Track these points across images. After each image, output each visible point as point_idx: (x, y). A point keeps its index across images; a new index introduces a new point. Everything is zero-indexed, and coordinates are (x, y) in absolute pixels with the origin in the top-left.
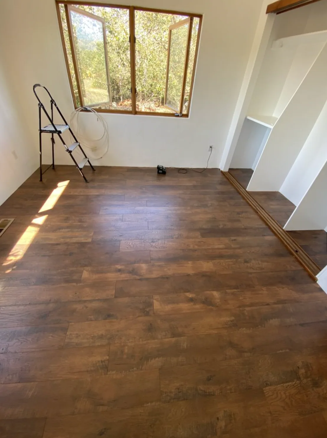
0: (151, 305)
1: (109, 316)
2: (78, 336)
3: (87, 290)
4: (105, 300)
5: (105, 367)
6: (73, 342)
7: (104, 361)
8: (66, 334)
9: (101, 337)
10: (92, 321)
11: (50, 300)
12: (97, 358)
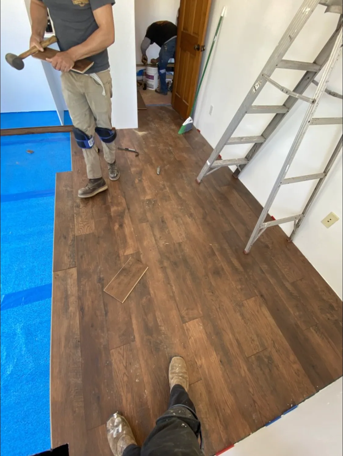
0: (149, 200)
1: (163, 221)
2: (181, 235)
3: (145, 243)
4: (152, 227)
5: (191, 215)
6: (185, 235)
7: (188, 216)
8: (182, 242)
9: (177, 222)
10: (169, 230)
11: (162, 268)
12: (189, 220)
